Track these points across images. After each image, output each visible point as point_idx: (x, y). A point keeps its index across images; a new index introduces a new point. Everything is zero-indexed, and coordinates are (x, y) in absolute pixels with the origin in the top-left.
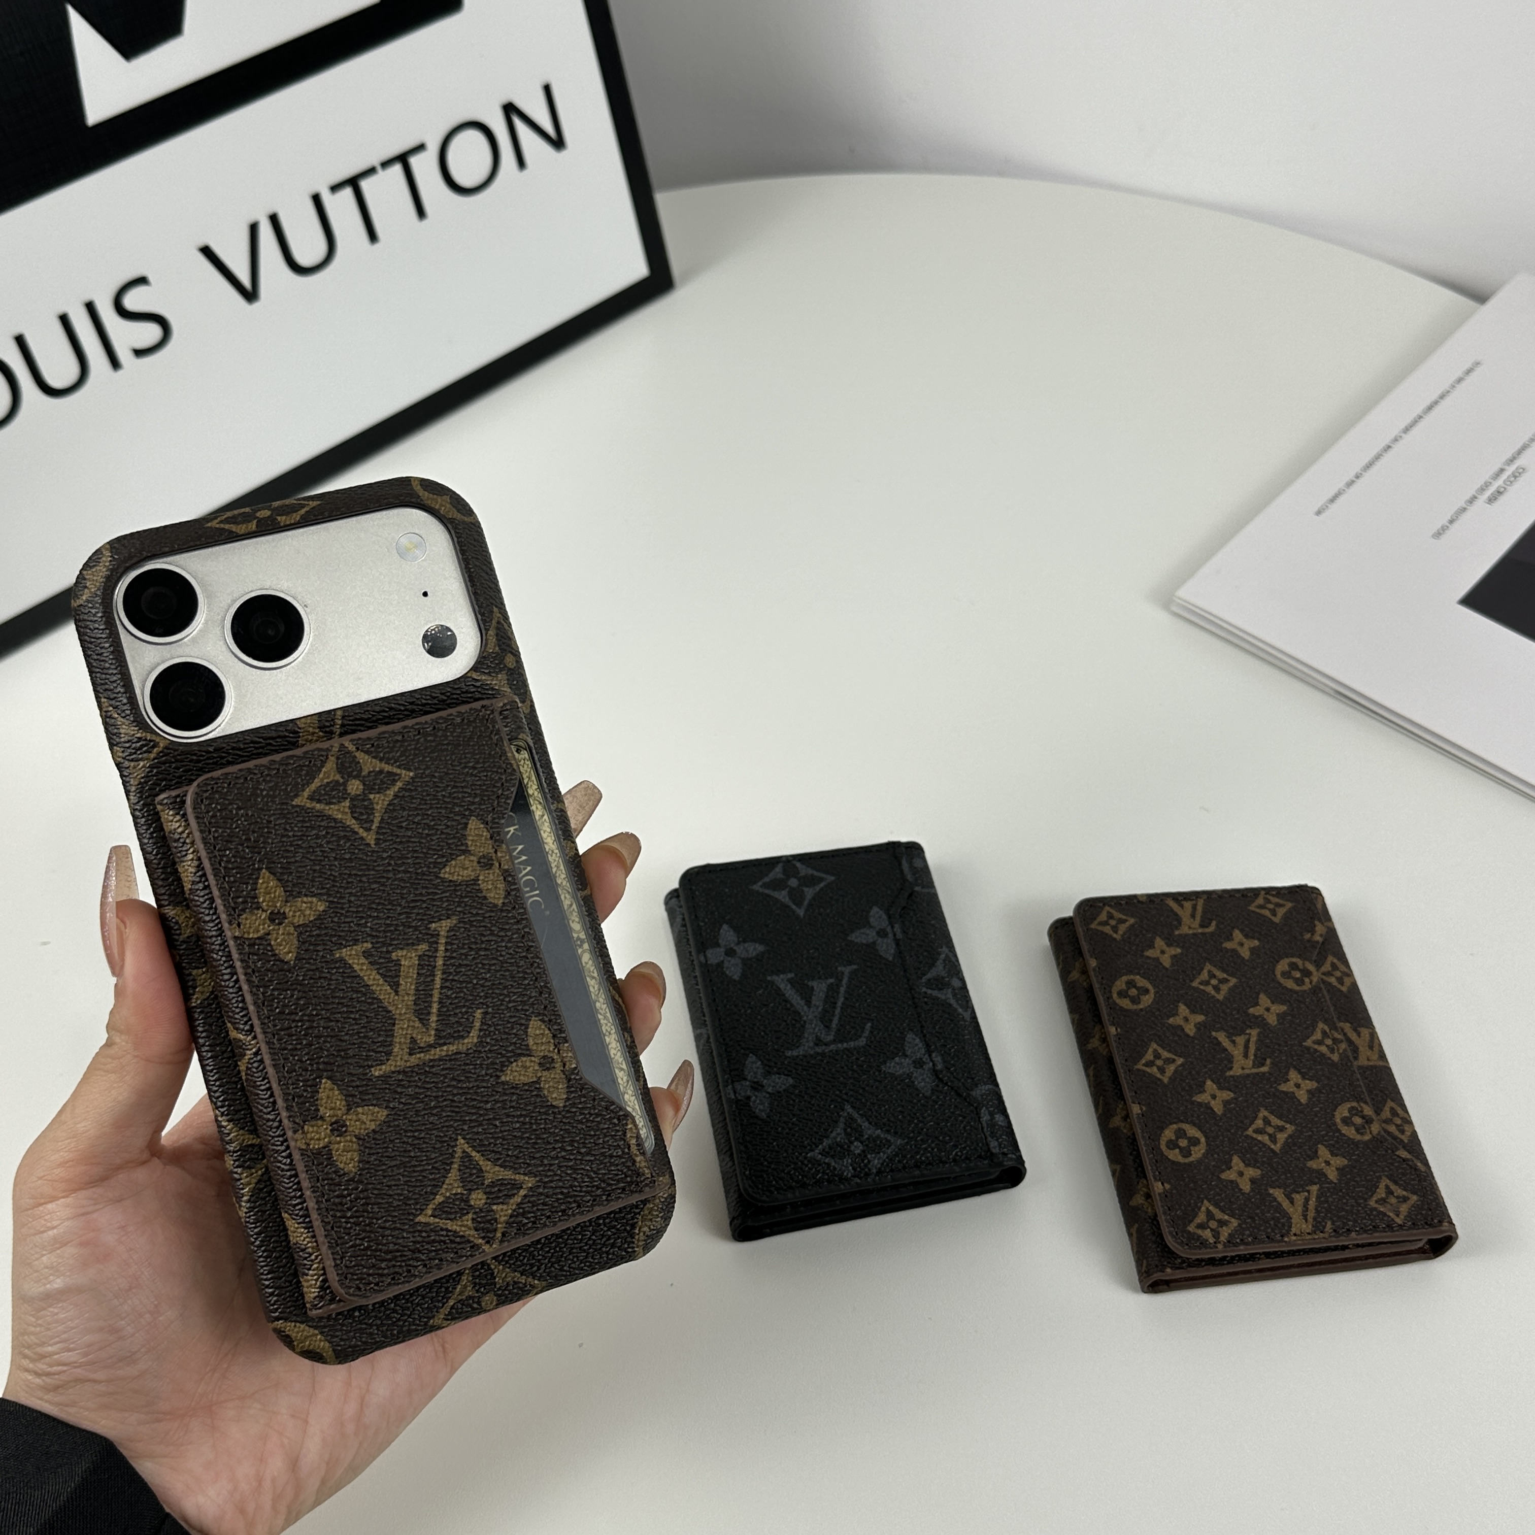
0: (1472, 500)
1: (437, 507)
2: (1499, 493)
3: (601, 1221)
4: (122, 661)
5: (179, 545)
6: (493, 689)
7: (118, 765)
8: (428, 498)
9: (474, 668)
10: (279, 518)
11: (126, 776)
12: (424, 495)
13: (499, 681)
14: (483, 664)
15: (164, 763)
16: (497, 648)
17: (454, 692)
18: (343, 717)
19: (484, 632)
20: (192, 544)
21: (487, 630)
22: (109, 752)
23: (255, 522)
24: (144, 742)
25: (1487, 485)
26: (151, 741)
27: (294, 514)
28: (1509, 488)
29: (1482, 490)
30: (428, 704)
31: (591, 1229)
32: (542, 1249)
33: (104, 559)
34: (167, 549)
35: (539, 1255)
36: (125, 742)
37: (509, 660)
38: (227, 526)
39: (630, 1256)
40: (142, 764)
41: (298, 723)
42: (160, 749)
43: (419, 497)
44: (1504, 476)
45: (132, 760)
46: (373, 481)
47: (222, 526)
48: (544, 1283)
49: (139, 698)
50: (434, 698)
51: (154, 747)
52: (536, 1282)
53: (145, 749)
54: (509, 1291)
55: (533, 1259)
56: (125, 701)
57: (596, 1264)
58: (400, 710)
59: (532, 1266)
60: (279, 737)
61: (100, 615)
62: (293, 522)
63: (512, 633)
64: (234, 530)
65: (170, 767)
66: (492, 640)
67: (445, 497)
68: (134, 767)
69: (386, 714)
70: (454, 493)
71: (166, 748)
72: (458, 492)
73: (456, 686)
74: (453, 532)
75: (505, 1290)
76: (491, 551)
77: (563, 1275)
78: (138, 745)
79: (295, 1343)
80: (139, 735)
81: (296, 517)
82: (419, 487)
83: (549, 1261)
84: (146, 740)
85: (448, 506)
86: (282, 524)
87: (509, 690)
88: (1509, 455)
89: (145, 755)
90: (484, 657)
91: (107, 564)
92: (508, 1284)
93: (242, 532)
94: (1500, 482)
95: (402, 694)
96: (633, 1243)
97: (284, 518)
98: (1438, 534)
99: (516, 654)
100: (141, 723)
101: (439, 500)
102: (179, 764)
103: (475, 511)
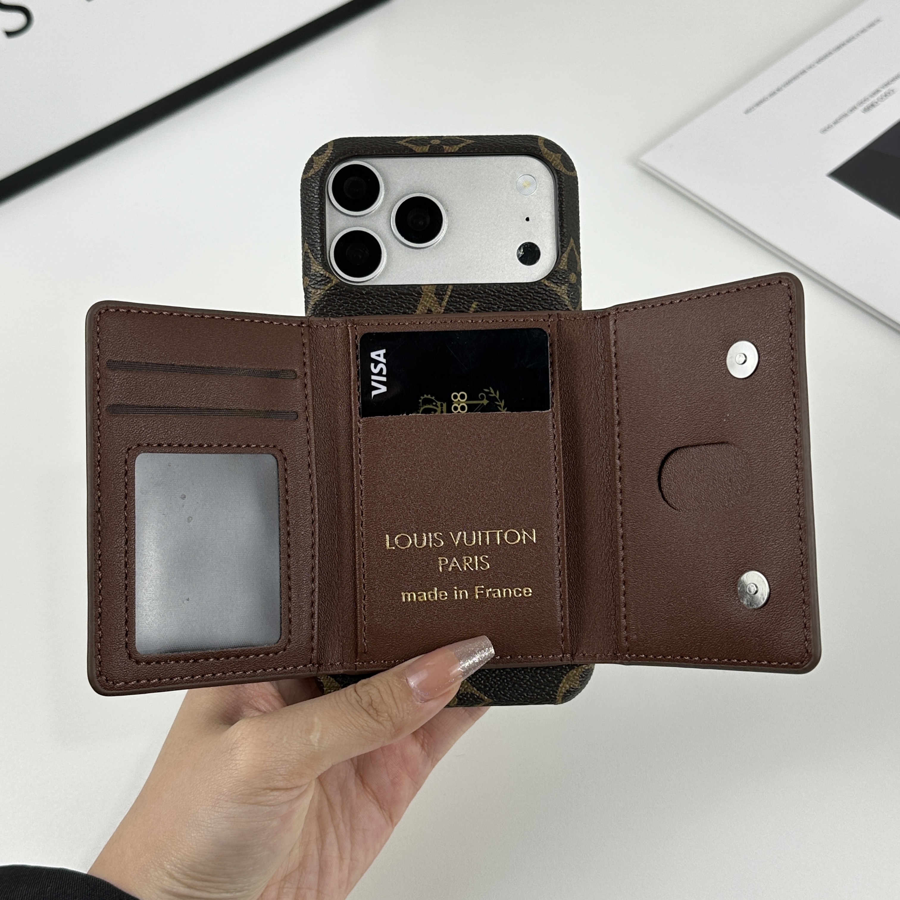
0: (854, 109)
1: (550, 161)
2: (872, 105)
3: (539, 672)
4: (322, 221)
5: (376, 152)
6: (556, 295)
7: (306, 290)
8: (546, 154)
9: (548, 278)
10: (444, 147)
11: (308, 297)
12: (544, 150)
13: (562, 290)
14: (554, 275)
15: (333, 294)
16: (566, 267)
17: (530, 290)
18: (453, 291)
19: (560, 253)
20: (385, 153)
21: (563, 253)
22: (302, 279)
23: (429, 146)
24: (324, 278)
25: (865, 100)
26: (328, 278)
27: (455, 146)
28: (879, 102)
29: (861, 103)
30: (510, 295)
31: (530, 674)
32: (495, 678)
33: (328, 151)
34: (368, 153)
35: (492, 681)
36: (312, 275)
37: (573, 278)
38: (410, 146)
39: (552, 700)
40: (319, 292)
41: (423, 287)
42: (333, 285)
43: (540, 151)
44: (879, 95)
45: (314, 288)
46: (513, 134)
47: (407, 144)
48: (491, 701)
49: (328, 248)
50: (516, 291)
51: (328, 282)
52: (486, 698)
53: (323, 282)
54: (467, 698)
55: (488, 682)
56: (319, 248)
57: (528, 698)
58: (490, 294)
59: (486, 686)
60: (409, 294)
61: (317, 188)
62: (453, 151)
63: (580, 259)
64: (414, 149)
65: (336, 298)
66: (565, 259)
67: (558, 155)
68: (314, 293)
69: (481, 295)
70: (565, 153)
71: (336, 284)
72: (568, 153)
73: (532, 287)
74: (557, 180)
75: (465, 697)
76: (580, 199)
77: (504, 699)
78: (319, 279)
79: (325, 689)
80: (322, 273)
81: (456, 148)
82: (542, 144)
83: (498, 687)
84: (325, 276)
85: (558, 161)
86: (445, 152)
87: (567, 298)
88: (885, 81)
89: (322, 287)
90: (556, 271)
91: (330, 155)
92: (467, 693)
93: (419, 151)
94: (874, 99)
95: (495, 284)
96: (557, 693)
97: (448, 147)
98: (825, 130)
99: (579, 275)
100: (326, 265)
101: (554, 156)
102: (341, 297)
103: (576, 169)
